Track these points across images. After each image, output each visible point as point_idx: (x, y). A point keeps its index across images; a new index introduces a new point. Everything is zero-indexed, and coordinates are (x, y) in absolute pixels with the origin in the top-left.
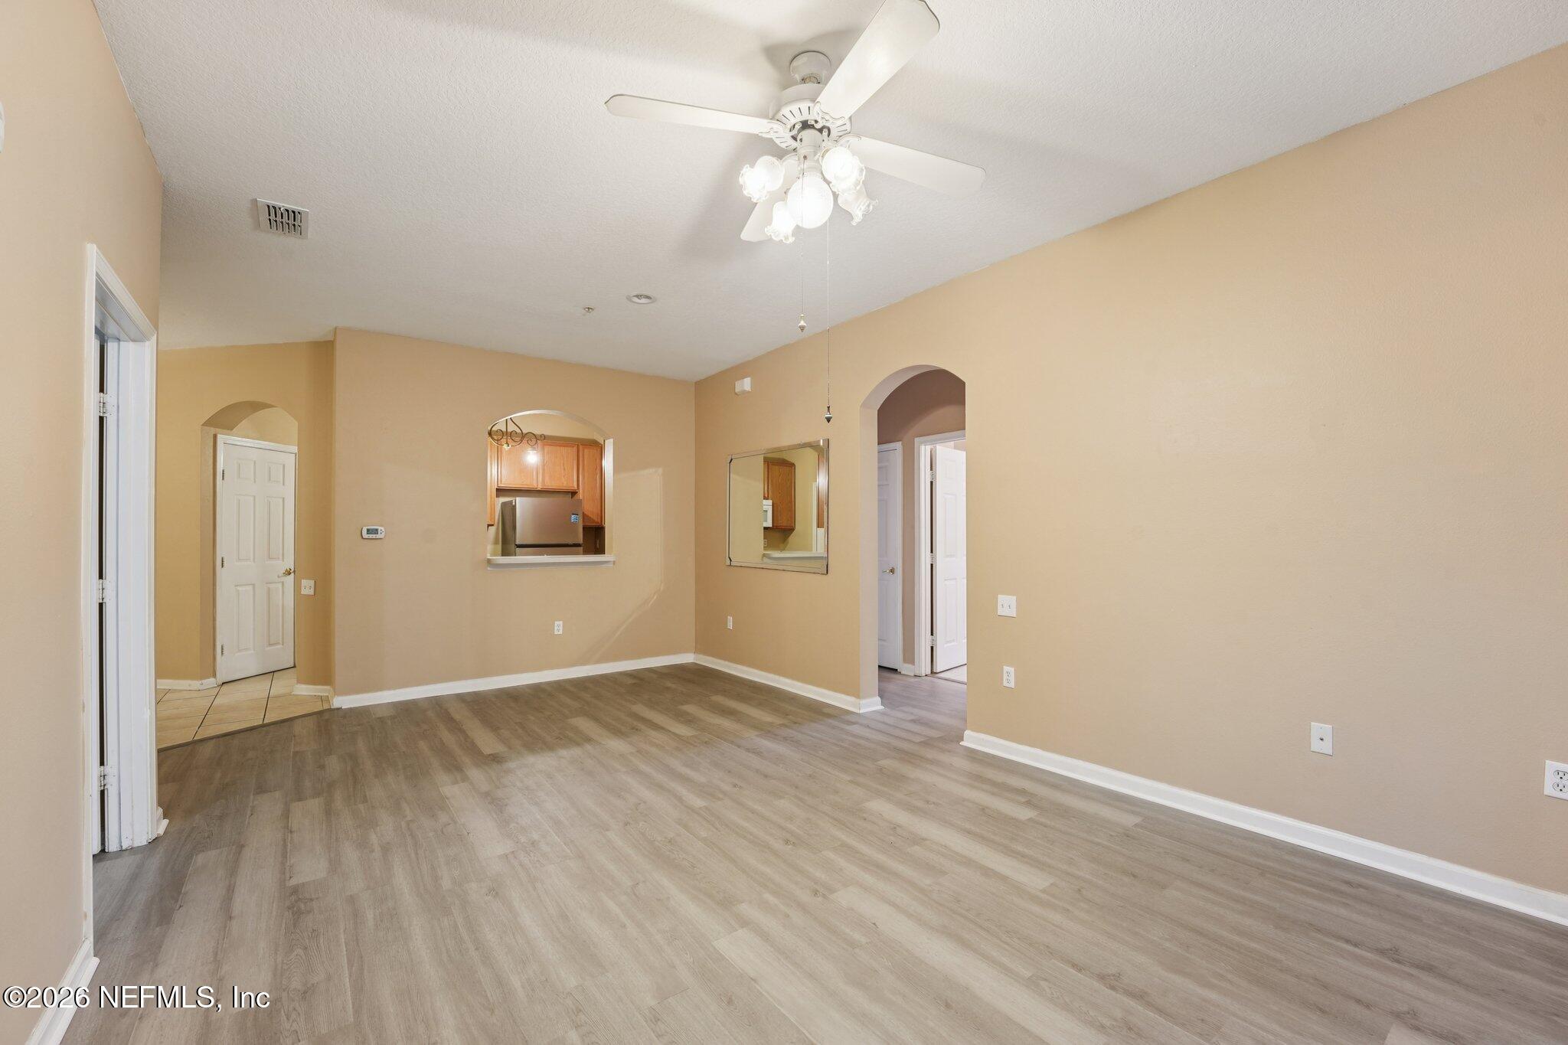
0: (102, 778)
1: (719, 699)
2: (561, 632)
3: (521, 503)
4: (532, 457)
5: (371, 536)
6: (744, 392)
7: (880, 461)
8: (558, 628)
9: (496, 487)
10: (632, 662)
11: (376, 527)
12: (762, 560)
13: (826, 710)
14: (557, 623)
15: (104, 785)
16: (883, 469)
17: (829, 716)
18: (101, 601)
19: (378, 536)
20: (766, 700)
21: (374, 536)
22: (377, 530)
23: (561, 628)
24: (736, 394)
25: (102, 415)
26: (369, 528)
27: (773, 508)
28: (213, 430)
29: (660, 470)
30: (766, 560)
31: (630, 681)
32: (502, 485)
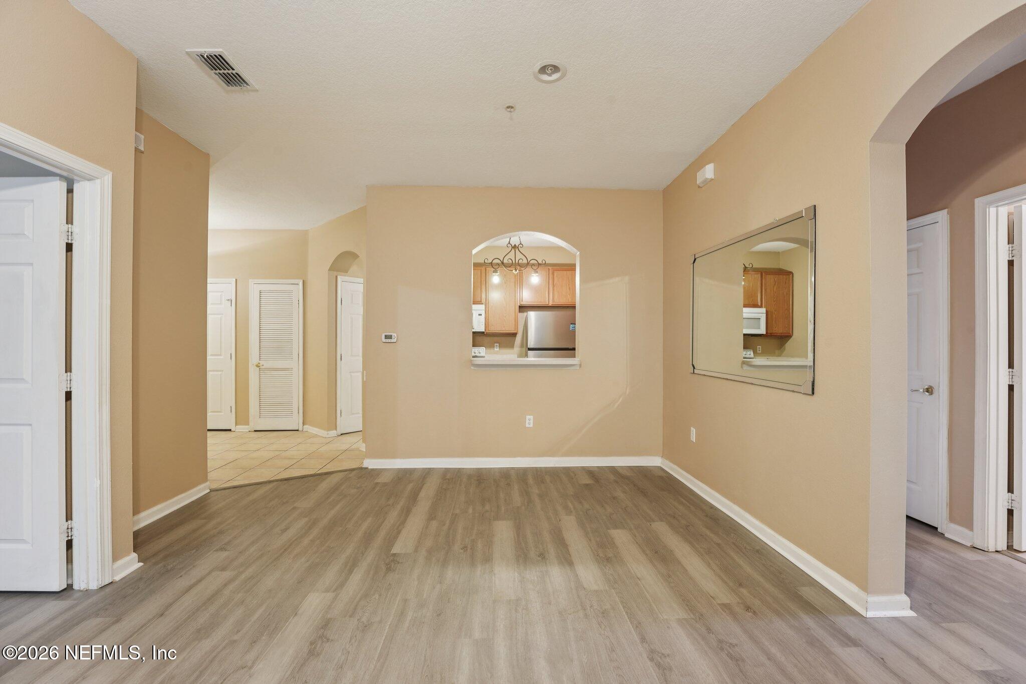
0: (70, 530)
1: (661, 528)
2: (531, 425)
3: (532, 315)
4: (535, 279)
5: (387, 340)
6: (707, 182)
7: (909, 241)
8: (529, 421)
9: (519, 305)
10: (595, 458)
11: (390, 334)
12: (742, 367)
13: (806, 592)
14: (528, 417)
15: (71, 536)
16: (915, 253)
17: (809, 607)
18: (69, 390)
19: (392, 341)
20: (718, 545)
21: (389, 340)
22: (391, 336)
23: (532, 422)
24: (699, 187)
25: (70, 242)
26: (387, 334)
27: (766, 315)
28: (335, 273)
29: (627, 278)
30: (745, 367)
31: (587, 480)
32: (524, 303)
